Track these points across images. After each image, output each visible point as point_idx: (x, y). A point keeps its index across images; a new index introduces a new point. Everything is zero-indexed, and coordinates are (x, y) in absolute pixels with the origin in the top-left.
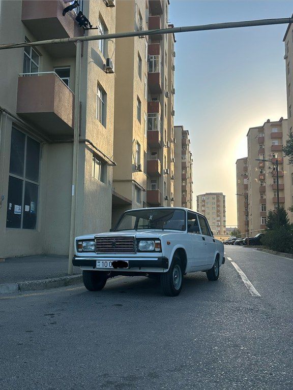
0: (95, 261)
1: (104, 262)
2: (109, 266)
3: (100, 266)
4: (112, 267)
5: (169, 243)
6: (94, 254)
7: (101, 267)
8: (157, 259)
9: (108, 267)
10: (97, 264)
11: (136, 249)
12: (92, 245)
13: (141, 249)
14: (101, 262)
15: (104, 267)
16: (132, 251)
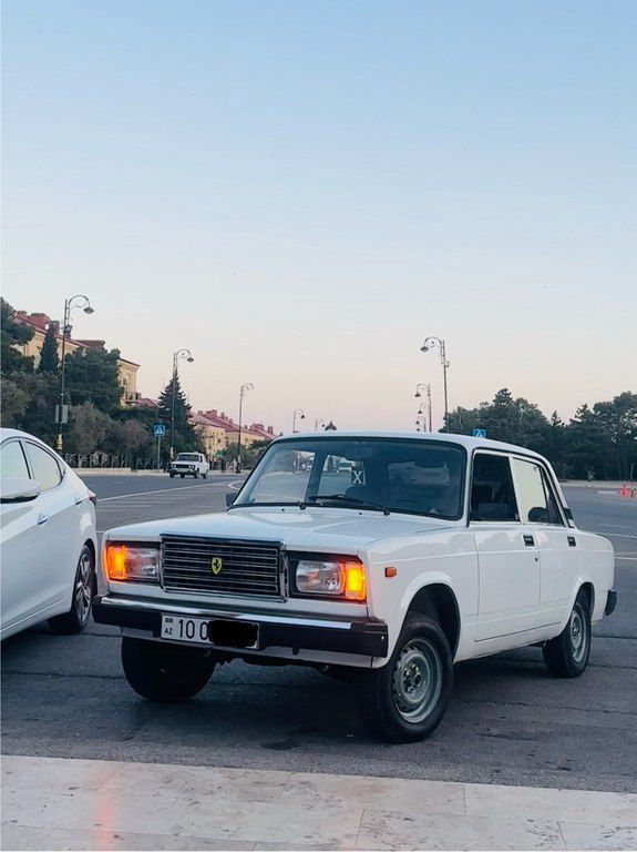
0: (158, 614)
1: (186, 620)
2: (199, 636)
3: (172, 631)
4: (207, 641)
5: (389, 573)
6: (156, 591)
7: (175, 636)
8: (347, 626)
9: (197, 638)
10: (165, 625)
11: (284, 587)
12: (150, 562)
13: (300, 586)
14: (176, 620)
15: (185, 638)
16: (273, 592)
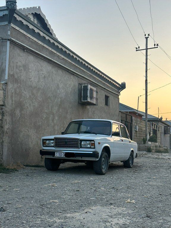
0: (54, 152)
1: (60, 153)
4: (64, 157)
5: (99, 143)
6: (53, 148)
7: (58, 156)
8: (92, 152)
9: (62, 156)
10: (56, 154)
11: (79, 146)
12: (52, 143)
13: (82, 146)
14: (58, 153)
15: (60, 156)
16: (77, 147)
